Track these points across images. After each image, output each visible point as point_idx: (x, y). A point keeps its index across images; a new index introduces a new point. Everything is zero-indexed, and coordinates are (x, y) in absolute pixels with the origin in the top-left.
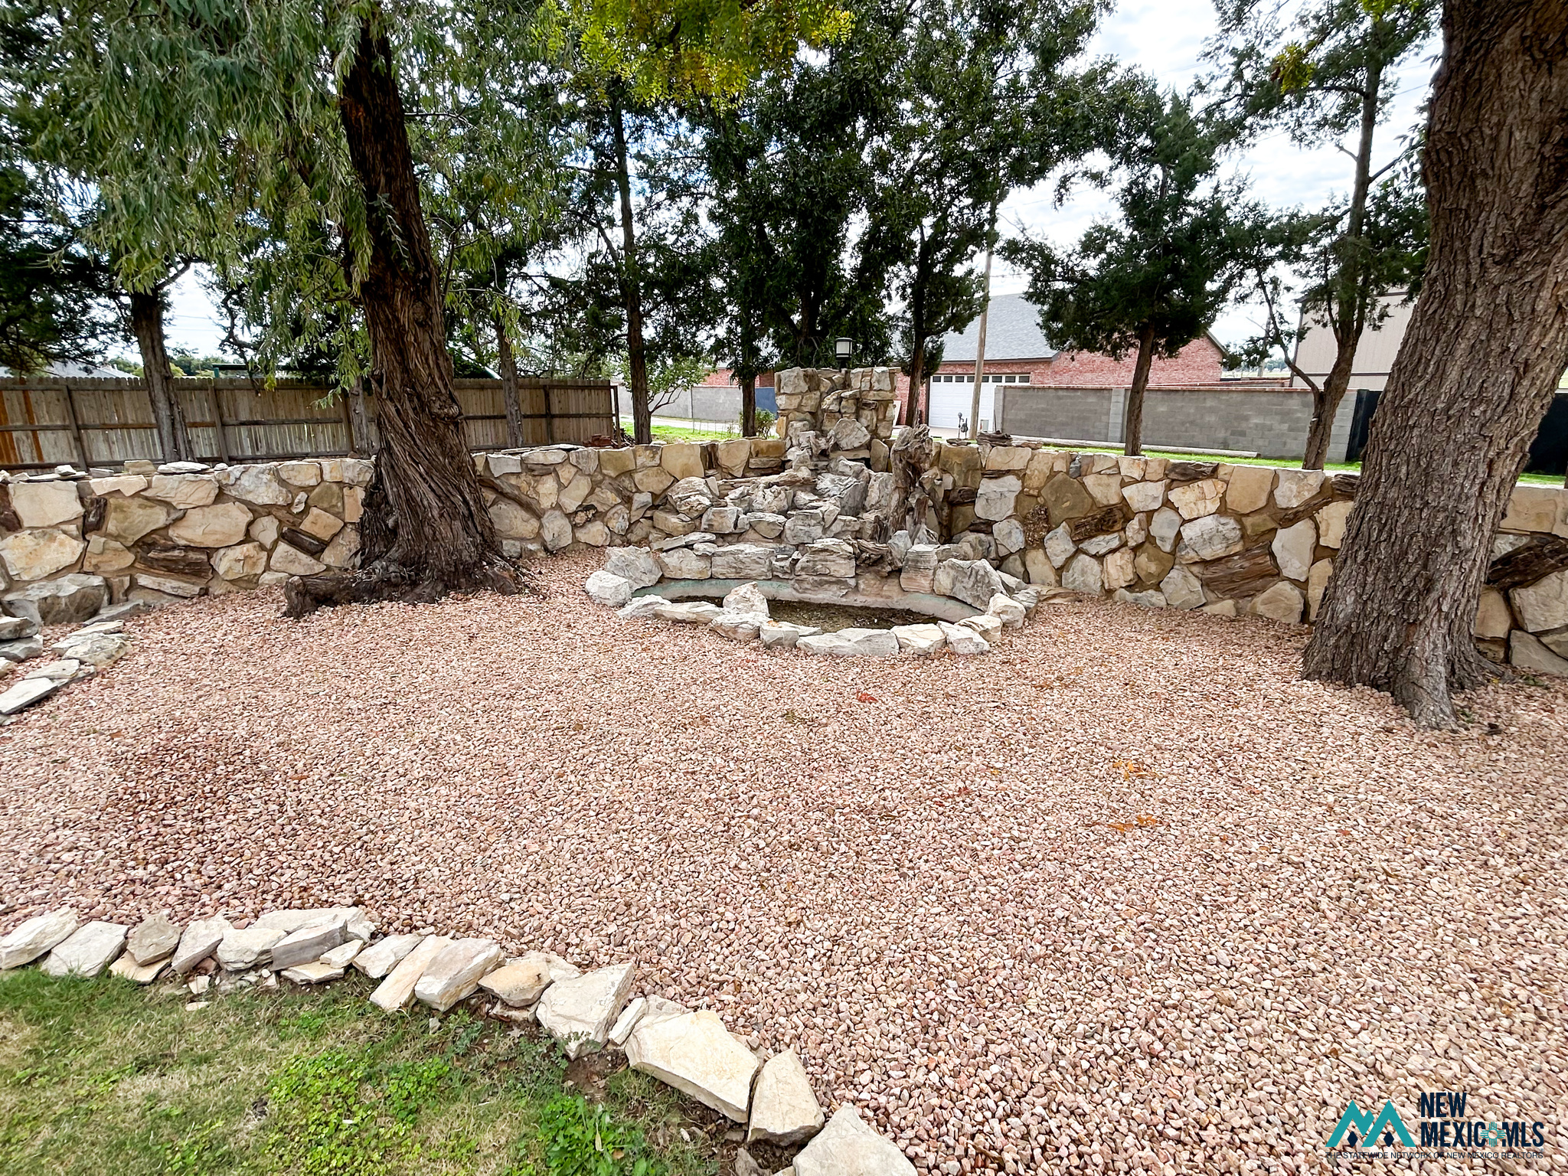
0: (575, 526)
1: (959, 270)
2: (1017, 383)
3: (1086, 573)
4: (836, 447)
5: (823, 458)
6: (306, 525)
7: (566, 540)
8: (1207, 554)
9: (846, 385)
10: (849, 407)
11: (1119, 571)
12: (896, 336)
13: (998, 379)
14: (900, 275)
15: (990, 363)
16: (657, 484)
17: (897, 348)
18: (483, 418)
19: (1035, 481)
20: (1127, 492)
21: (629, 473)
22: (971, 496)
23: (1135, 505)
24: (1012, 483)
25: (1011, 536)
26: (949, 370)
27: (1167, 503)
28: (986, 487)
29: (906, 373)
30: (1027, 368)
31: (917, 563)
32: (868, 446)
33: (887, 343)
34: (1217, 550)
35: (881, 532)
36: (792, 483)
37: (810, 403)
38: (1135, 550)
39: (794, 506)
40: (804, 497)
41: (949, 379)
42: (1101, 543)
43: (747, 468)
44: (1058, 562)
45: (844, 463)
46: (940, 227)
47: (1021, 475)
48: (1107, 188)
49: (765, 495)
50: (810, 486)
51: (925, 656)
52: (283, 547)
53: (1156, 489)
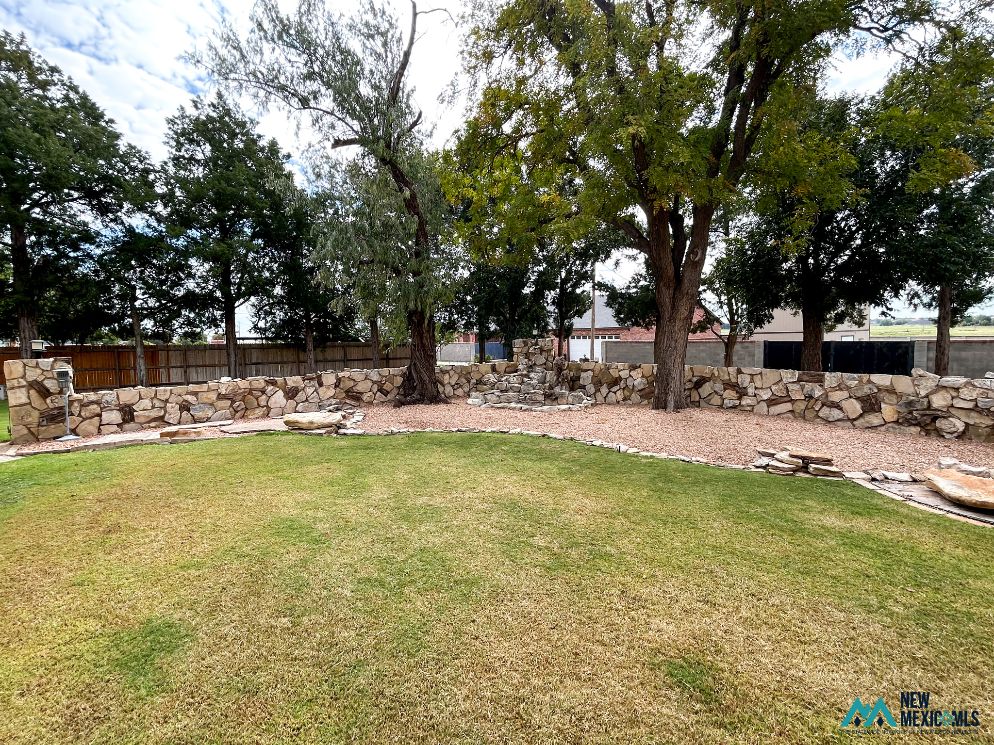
0: (454, 390)
1: (578, 291)
2: (614, 340)
3: (612, 397)
4: (535, 364)
5: (531, 368)
6: (385, 387)
7: (452, 394)
8: (640, 388)
9: (537, 344)
10: (538, 351)
11: (620, 395)
12: (551, 320)
13: (604, 337)
14: (551, 295)
15: (597, 329)
16: (478, 377)
17: (552, 325)
18: (358, 360)
19: (597, 372)
20: (621, 373)
21: (470, 373)
22: (579, 378)
23: (623, 377)
24: (590, 373)
25: (591, 389)
26: (578, 333)
27: (630, 376)
28: (583, 375)
29: (557, 336)
30: (618, 332)
31: (562, 395)
32: (545, 364)
33: (547, 324)
34: (642, 387)
35: (551, 388)
36: (522, 375)
37: (525, 350)
38: (624, 389)
39: (523, 382)
40: (526, 379)
41: (579, 338)
42: (614, 389)
43: (505, 372)
44: (604, 395)
45: (538, 369)
46: (569, 272)
47: (592, 370)
48: (638, 261)
49: (514, 379)
50: (527, 376)
51: (564, 410)
52: (379, 393)
53: (627, 372)
